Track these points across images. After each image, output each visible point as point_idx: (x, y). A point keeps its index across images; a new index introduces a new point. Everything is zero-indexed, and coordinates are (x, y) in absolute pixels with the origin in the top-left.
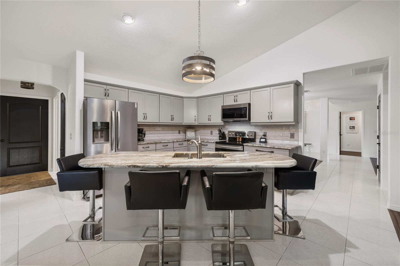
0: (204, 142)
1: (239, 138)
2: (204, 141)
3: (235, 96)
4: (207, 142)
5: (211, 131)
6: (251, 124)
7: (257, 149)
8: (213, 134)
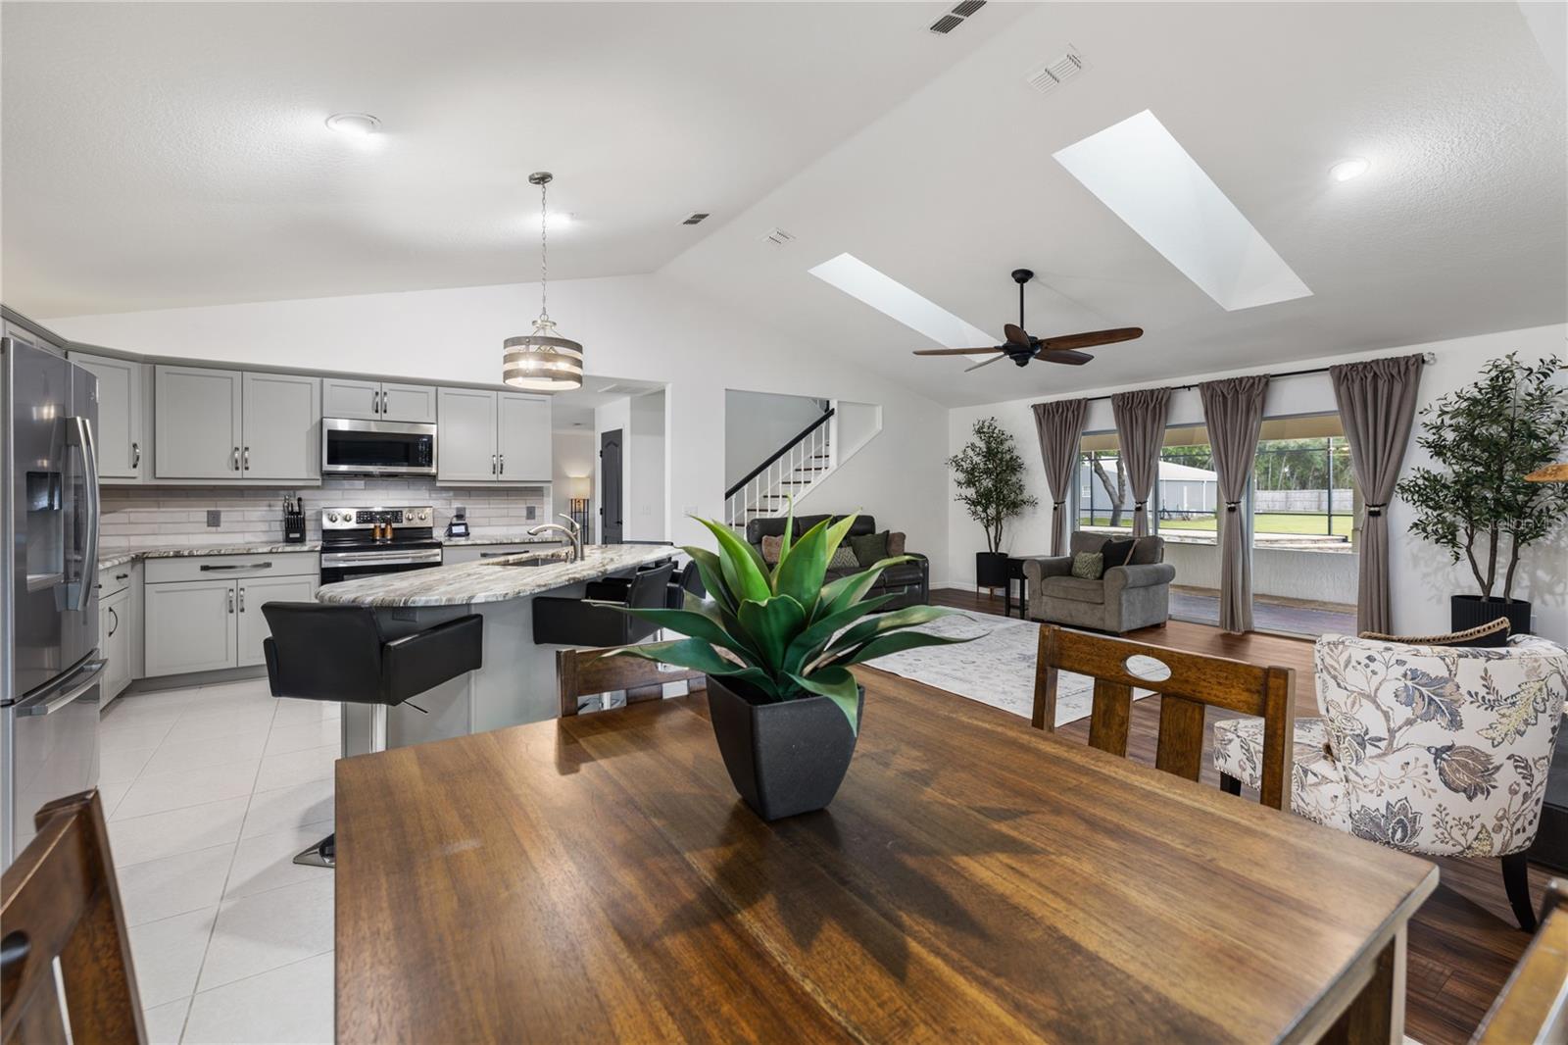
0: (254, 554)
1: (383, 531)
2: (252, 551)
3: (377, 394)
4: (271, 552)
5: (208, 511)
6: (438, 484)
7: (483, 552)
8: (222, 524)
